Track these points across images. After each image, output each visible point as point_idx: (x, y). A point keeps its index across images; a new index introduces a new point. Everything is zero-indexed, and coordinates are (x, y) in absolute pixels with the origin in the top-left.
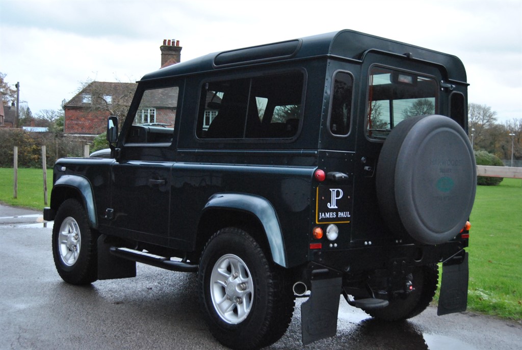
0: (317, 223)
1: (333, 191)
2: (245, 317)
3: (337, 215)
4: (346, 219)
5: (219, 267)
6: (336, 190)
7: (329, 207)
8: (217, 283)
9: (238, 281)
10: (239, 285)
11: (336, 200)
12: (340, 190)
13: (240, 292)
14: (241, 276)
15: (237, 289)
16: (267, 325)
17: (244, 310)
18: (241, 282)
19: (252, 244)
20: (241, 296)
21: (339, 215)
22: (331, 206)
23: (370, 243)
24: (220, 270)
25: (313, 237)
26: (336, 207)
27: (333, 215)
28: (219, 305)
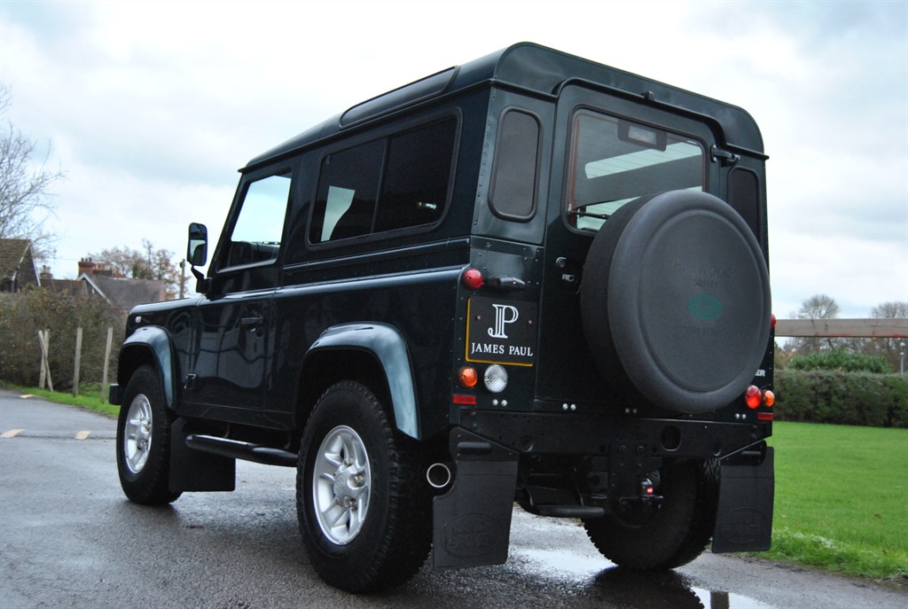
0: (467, 359)
1: (500, 310)
2: (358, 530)
3: (507, 350)
4: (525, 359)
5: (328, 449)
6: (505, 307)
7: (491, 335)
8: (323, 478)
9: (352, 470)
10: (352, 477)
11: (505, 323)
12: (512, 308)
13: (354, 489)
14: (357, 461)
15: (350, 484)
16: (388, 542)
17: (358, 518)
18: (355, 472)
19: (371, 404)
20: (354, 496)
21: (511, 351)
22: (494, 334)
23: (573, 407)
24: (328, 455)
25: (460, 383)
26: (504, 336)
27: (499, 349)
28: (324, 515)
